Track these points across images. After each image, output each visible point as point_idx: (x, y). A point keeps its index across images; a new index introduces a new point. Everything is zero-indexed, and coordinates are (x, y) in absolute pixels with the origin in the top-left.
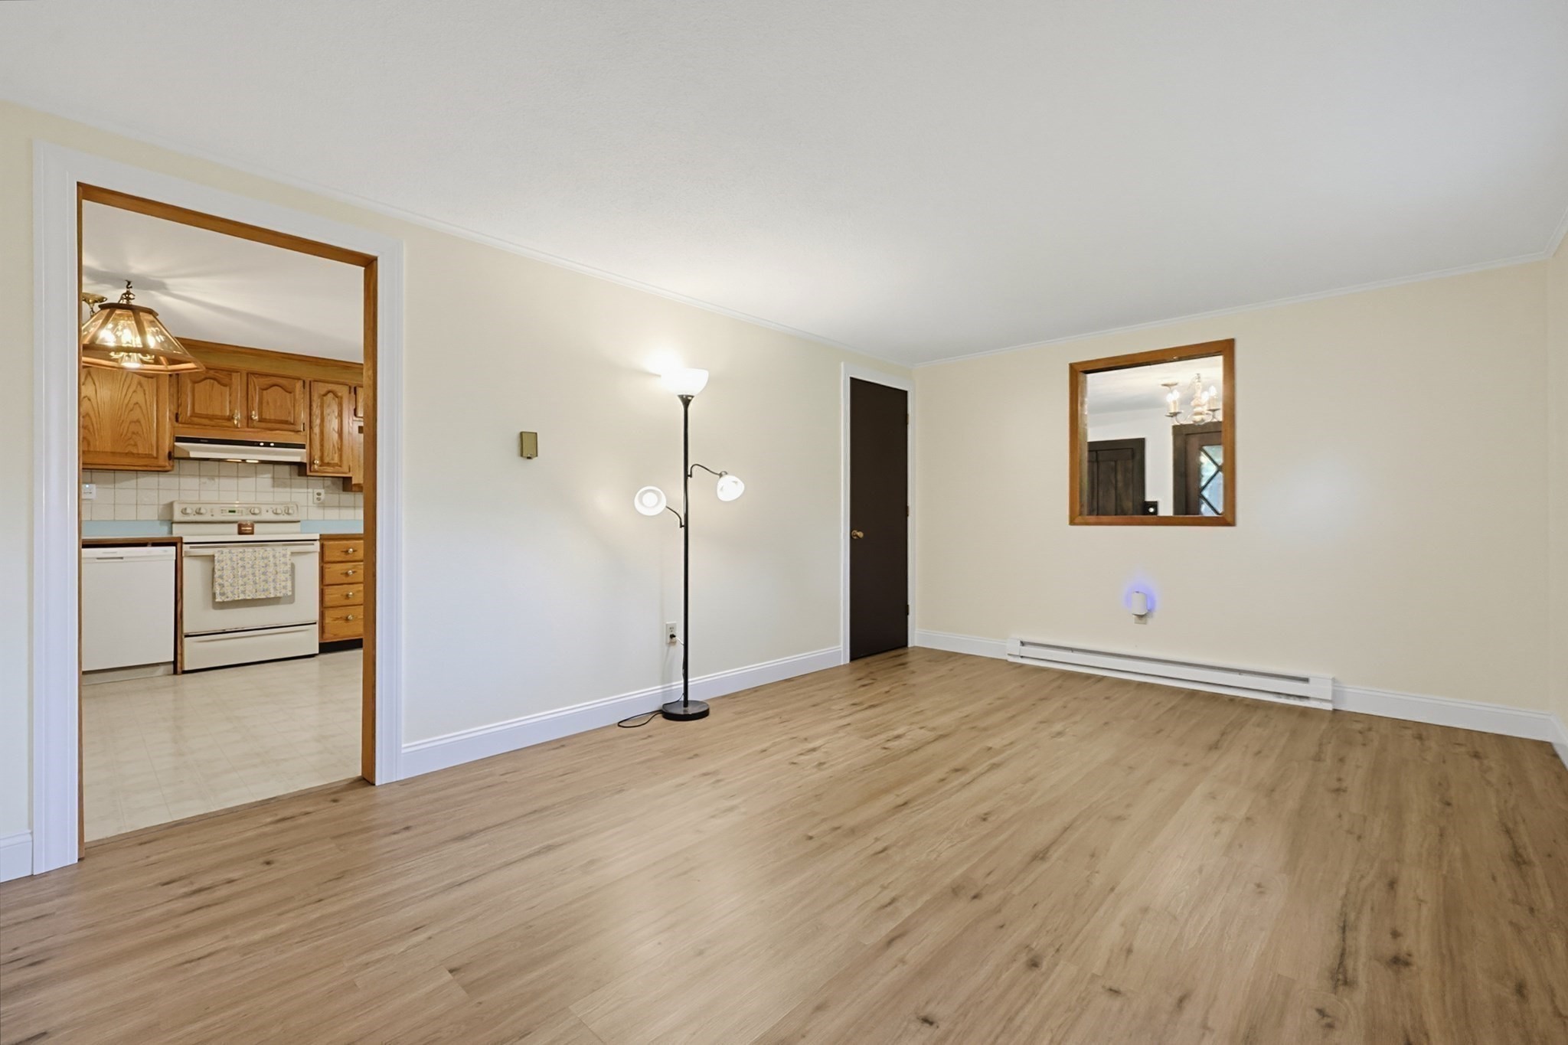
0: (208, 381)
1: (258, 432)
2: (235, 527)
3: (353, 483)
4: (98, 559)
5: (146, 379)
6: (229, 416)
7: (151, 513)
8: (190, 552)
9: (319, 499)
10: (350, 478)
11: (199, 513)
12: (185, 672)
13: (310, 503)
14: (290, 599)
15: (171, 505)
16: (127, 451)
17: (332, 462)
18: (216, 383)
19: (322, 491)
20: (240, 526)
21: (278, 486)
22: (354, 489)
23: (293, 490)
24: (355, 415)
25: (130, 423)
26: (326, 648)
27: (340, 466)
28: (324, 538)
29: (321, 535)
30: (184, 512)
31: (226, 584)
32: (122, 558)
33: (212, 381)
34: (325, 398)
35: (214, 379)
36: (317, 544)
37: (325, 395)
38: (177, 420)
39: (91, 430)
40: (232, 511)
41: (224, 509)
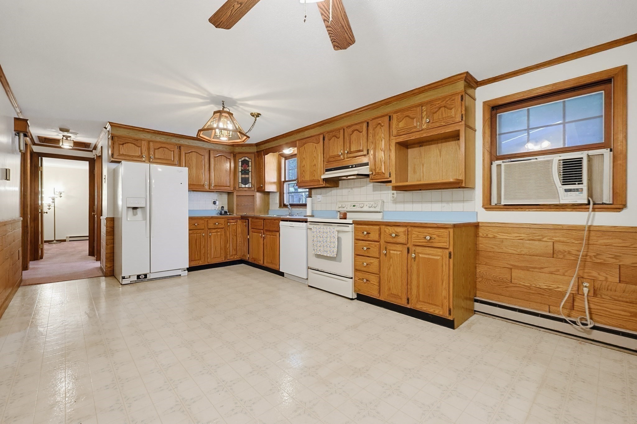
0: (333, 137)
9: (393, 197)
10: (390, 181)
11: (343, 207)
12: (309, 286)
13: (390, 200)
14: (340, 260)
17: (380, 172)
18: (335, 138)
19: (395, 192)
24: (393, 135)
28: (356, 223)
30: (339, 206)
32: (293, 227)
35: (335, 136)
37: (376, 127)
40: (354, 206)
41: (352, 204)
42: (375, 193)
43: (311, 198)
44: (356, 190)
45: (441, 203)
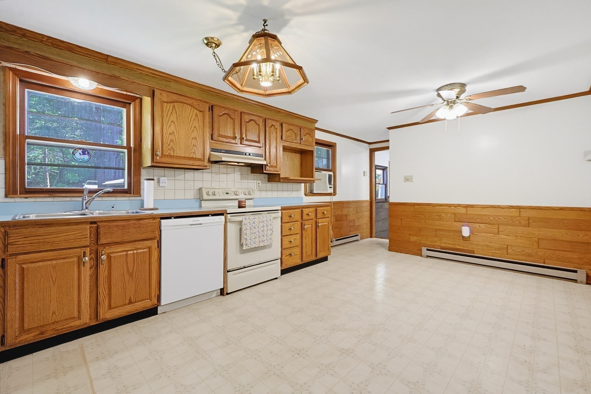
0: (226, 115)
1: (245, 147)
2: (236, 203)
3: (281, 177)
4: (191, 225)
5: (199, 112)
6: (233, 137)
7: (191, 195)
8: (231, 219)
9: (259, 186)
10: (279, 174)
11: (214, 194)
12: (227, 294)
13: (255, 189)
14: (269, 246)
15: (200, 189)
16: (191, 157)
17: (273, 165)
18: (228, 117)
19: (260, 182)
20: (240, 202)
21: (243, 179)
22: (281, 180)
23: (249, 181)
24: (282, 139)
25: (192, 139)
26: (284, 272)
27: (276, 168)
28: (283, 209)
29: (281, 207)
30: (208, 194)
31: (248, 238)
32: (201, 224)
33: (227, 115)
34: (271, 128)
35: (228, 114)
36: (280, 212)
37: (271, 127)
38: (212, 139)
39: (175, 142)
40: (227, 193)
41: (224, 192)
42: (243, 181)
43: (153, 181)
44: (223, 177)
45: (288, 192)
